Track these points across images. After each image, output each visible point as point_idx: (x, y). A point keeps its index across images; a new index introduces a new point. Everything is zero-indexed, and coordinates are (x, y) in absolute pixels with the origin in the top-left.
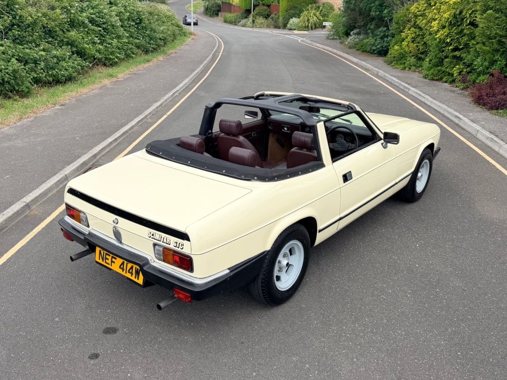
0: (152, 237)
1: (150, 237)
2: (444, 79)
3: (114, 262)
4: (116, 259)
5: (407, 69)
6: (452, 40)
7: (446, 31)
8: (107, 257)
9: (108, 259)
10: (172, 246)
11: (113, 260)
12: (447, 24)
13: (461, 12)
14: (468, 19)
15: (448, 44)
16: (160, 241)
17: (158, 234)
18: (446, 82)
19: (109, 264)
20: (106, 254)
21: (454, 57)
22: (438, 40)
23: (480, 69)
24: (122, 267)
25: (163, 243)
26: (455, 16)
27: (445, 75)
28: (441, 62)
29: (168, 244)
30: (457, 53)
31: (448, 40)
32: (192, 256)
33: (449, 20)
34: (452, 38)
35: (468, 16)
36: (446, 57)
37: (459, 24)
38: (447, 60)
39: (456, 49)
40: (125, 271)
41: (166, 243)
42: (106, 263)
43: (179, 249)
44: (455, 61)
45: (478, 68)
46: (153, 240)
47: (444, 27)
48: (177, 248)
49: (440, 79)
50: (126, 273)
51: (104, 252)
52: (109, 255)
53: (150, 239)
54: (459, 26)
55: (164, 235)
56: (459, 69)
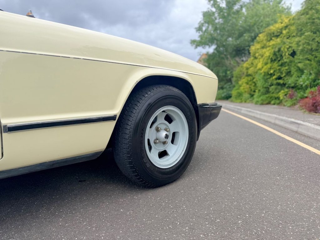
2: (272, 102)
5: (244, 102)
6: (274, 71)
7: (269, 66)
12: (269, 61)
13: (279, 50)
14: (286, 52)
15: (272, 75)
18: (274, 104)
21: (278, 84)
22: (263, 74)
23: (306, 84)
26: (275, 54)
27: (273, 100)
28: (268, 92)
30: (281, 81)
31: (272, 71)
33: (271, 57)
34: (275, 69)
35: (286, 50)
36: (272, 85)
37: (279, 59)
38: (272, 87)
39: (280, 78)
44: (279, 87)
45: (304, 83)
47: (266, 64)
49: (269, 103)
54: (279, 61)
56: (284, 93)
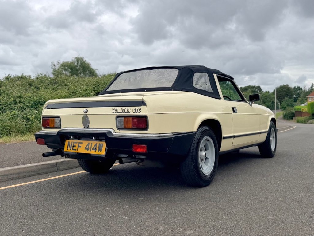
0: (115, 112)
1: (113, 113)
3: (80, 147)
4: (82, 143)
8: (75, 144)
9: (75, 146)
10: (132, 113)
11: (80, 145)
16: (122, 113)
17: (120, 109)
19: (75, 150)
20: (74, 143)
24: (87, 148)
25: (125, 113)
29: (128, 112)
32: (147, 115)
40: (89, 150)
41: (127, 113)
42: (73, 150)
43: (138, 113)
46: (116, 113)
48: (136, 113)
50: (90, 151)
51: (72, 142)
52: (77, 143)
53: (114, 113)
55: (124, 108)
